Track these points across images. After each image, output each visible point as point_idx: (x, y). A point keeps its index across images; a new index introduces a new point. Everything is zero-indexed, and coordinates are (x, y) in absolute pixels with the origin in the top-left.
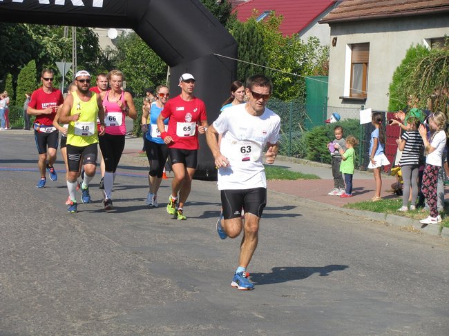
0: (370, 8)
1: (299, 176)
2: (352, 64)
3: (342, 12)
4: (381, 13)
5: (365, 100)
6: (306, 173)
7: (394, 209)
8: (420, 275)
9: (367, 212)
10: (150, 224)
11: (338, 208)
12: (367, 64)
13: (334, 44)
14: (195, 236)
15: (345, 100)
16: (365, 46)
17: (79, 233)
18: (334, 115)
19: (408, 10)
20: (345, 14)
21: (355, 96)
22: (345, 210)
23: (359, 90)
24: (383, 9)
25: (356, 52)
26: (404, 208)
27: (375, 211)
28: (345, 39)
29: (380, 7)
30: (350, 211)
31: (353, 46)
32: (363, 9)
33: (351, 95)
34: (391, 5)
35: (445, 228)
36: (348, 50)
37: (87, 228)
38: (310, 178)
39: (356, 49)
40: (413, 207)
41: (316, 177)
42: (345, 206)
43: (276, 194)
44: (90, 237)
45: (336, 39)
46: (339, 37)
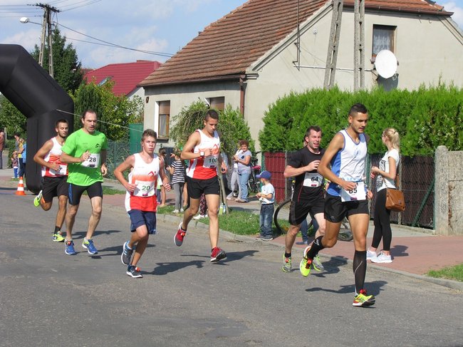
0: (170, 77)
1: (116, 192)
2: (160, 115)
3: (152, 79)
4: (177, 80)
5: (168, 140)
7: (170, 211)
8: (169, 249)
12: (169, 115)
13: (147, 102)
14: (31, 229)
16: (167, 103)
19: (194, 78)
20: (154, 81)
21: (162, 137)
23: (164, 134)
24: (179, 78)
25: (162, 107)
26: (176, 211)
28: (155, 98)
29: (176, 76)
31: (159, 103)
32: (166, 77)
34: (183, 75)
35: (199, 223)
36: (157, 105)
39: (162, 105)
45: (148, 98)
46: (150, 97)
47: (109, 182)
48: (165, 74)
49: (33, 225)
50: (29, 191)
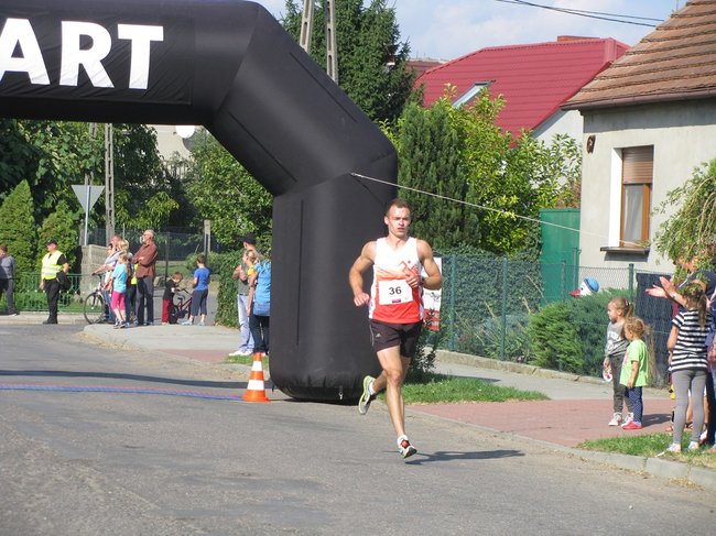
0: (654, 81)
1: (511, 394)
2: (624, 185)
3: (604, 89)
4: (673, 90)
5: (647, 253)
6: (522, 389)
7: (662, 449)
9: (615, 455)
10: (218, 475)
11: (568, 450)
12: (650, 185)
13: (591, 149)
15: (612, 254)
16: (646, 152)
17: (91, 489)
18: (587, 281)
20: (609, 93)
21: (630, 245)
22: (579, 453)
23: (637, 235)
24: (678, 84)
25: (630, 163)
27: (630, 453)
28: (611, 139)
29: (671, 79)
30: (585, 454)
31: (624, 152)
32: (641, 83)
33: (621, 245)
34: (691, 76)
36: (616, 159)
37: (107, 481)
38: (530, 399)
39: (630, 158)
40: (694, 445)
41: (543, 397)
42: (580, 446)
43: (462, 426)
44: (110, 496)
45: (592, 139)
46: (599, 136)
47: (489, 366)
48: (638, 73)
49: (296, 484)
50: (277, 391)
